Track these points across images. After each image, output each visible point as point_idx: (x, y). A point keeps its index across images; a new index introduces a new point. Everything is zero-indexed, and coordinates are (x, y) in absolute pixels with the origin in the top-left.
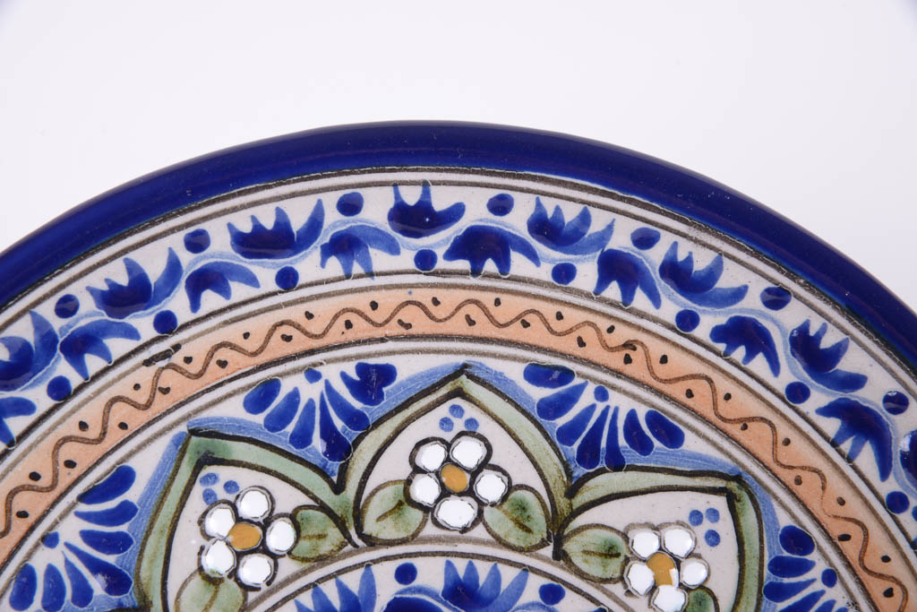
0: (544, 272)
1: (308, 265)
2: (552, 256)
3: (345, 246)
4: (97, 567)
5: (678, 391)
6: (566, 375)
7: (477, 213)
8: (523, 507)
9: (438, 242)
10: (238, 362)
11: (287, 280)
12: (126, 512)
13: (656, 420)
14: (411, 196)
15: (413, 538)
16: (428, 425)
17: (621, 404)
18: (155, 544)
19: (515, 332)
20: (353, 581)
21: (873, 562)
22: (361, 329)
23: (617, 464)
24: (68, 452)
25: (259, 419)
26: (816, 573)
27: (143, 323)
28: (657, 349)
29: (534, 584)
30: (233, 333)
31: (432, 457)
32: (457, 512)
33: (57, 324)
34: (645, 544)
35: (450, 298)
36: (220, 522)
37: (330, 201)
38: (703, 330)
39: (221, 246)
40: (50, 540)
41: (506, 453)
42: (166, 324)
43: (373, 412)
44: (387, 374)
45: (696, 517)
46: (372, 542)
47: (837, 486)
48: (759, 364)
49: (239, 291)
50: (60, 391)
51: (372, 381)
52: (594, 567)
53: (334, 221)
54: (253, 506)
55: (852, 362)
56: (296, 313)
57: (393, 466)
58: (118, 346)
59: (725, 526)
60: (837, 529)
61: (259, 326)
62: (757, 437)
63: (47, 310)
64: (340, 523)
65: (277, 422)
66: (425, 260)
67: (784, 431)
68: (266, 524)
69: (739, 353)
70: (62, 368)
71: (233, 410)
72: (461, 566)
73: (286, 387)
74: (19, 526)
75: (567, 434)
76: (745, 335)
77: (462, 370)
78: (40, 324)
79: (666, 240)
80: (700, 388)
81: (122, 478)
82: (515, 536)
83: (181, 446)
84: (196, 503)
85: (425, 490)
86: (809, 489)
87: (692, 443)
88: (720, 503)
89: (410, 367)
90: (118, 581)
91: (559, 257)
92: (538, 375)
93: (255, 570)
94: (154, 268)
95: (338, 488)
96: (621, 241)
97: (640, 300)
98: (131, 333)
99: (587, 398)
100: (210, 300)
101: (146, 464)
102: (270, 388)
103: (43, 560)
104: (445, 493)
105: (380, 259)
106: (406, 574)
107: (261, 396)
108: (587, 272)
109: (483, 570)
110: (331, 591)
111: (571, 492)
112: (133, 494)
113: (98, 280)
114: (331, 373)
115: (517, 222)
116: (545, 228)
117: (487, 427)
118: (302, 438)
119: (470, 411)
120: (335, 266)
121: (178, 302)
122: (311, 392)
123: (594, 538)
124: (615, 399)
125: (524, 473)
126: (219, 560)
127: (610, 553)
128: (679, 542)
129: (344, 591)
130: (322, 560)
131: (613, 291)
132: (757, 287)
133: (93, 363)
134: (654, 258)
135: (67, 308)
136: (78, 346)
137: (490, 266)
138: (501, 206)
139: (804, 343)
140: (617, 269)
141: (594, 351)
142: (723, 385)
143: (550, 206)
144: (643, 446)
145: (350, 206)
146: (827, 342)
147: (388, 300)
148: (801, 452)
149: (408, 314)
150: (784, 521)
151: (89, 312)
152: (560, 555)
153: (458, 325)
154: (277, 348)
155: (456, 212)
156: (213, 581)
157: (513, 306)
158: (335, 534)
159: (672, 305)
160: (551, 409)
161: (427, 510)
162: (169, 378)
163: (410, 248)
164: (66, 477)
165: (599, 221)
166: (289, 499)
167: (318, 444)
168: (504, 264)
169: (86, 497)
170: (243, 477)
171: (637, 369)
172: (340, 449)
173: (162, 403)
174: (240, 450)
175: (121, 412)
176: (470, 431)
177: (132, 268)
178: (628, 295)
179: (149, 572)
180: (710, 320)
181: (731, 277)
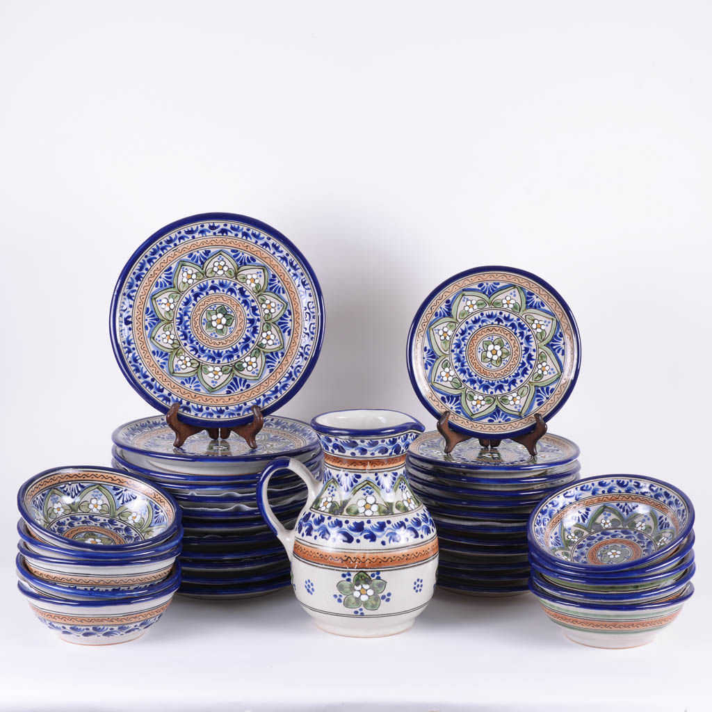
0: (233, 235)
1: (196, 235)
2: (234, 233)
3: (202, 232)
4: (167, 281)
5: (255, 253)
6: (237, 251)
7: (222, 226)
8: (231, 271)
9: (217, 231)
10: (187, 250)
11: (193, 237)
12: (171, 273)
13: (251, 258)
14: (212, 224)
15: (214, 276)
16: (216, 259)
17: (246, 255)
18: (176, 278)
19: (229, 245)
20: (205, 283)
21: (285, 279)
22: (205, 245)
23: (245, 264)
24: (162, 264)
25: (190, 259)
26: (277, 281)
27: (172, 245)
28: (252, 247)
29: (232, 283)
30: (186, 246)
31: (216, 264)
32: (220, 272)
33: (159, 246)
34: (249, 277)
35: (219, 239)
36: (185, 274)
37: (199, 226)
38: (258, 244)
39: (183, 233)
40: (160, 277)
41: (228, 263)
42: (175, 245)
43: (207, 258)
44: (209, 251)
45: (258, 273)
46: (208, 277)
47: (280, 268)
48: (268, 249)
49: (186, 239)
50: (160, 255)
51: (207, 253)
52: (241, 281)
53: (200, 228)
54: (190, 272)
55: (281, 249)
56: (195, 242)
57: (211, 266)
58: (168, 249)
59: (262, 274)
60: (280, 274)
61: (189, 245)
62: (267, 260)
63: (158, 244)
64: (203, 274)
65: (193, 259)
66: (215, 234)
67: (272, 259)
68: (192, 275)
69: (264, 247)
70: (161, 252)
71: (186, 258)
72: (221, 281)
73: (194, 254)
74: (156, 276)
75: (238, 260)
76: (266, 244)
77: (221, 251)
78: (157, 246)
79: (251, 230)
80: (258, 253)
81: (170, 268)
82: (229, 276)
83: (179, 263)
84: (181, 272)
85: (215, 269)
86: (275, 269)
87: (257, 261)
88: (262, 271)
89: (213, 250)
90: (170, 283)
91: (236, 233)
92: (233, 251)
93: (191, 281)
94: (173, 237)
95: (202, 269)
96: (245, 230)
97: (249, 239)
98: (170, 247)
99: (241, 255)
100: (182, 241)
101: (174, 266)
102: (192, 254)
103: (159, 280)
104: (219, 270)
105: (207, 234)
106: (213, 282)
107: (190, 256)
108: (240, 235)
109: (228, 282)
110: (201, 284)
111: (238, 269)
112: (172, 271)
113: (165, 239)
114: (201, 252)
115: (228, 227)
116: (233, 228)
117: (225, 259)
118: (197, 262)
119: (222, 257)
120: (201, 235)
121: (177, 242)
122: (198, 255)
123: (241, 276)
124: (245, 255)
125: (231, 266)
126: (185, 280)
127: (244, 278)
128: (255, 277)
129: (204, 284)
130: (200, 280)
131: (244, 238)
132: (266, 237)
133: (165, 251)
134: (250, 232)
135: (161, 243)
136: (163, 249)
137: (225, 234)
138: (225, 225)
139: (274, 245)
140: (245, 234)
141: (242, 247)
142: (262, 252)
143: (233, 225)
144: (249, 262)
145: (202, 226)
146: (277, 245)
147: (209, 240)
148: (274, 262)
149: (212, 242)
150: (272, 273)
151: (164, 244)
152: (236, 279)
153: (220, 244)
154: (192, 248)
155: (219, 226)
156: (184, 283)
157: (228, 240)
158: (202, 276)
159: (254, 240)
160: (235, 256)
161: (216, 272)
162: (176, 253)
163: (212, 232)
164: (162, 268)
165: (241, 227)
166: (195, 271)
167: (199, 262)
168: (227, 234)
169: (165, 271)
170: (188, 268)
171: (248, 250)
172: (203, 263)
173: (175, 257)
174: (187, 264)
175: (169, 258)
176: (223, 260)
177: (170, 237)
178: (247, 238)
179: (175, 282)
180: (260, 242)
181: (262, 236)
